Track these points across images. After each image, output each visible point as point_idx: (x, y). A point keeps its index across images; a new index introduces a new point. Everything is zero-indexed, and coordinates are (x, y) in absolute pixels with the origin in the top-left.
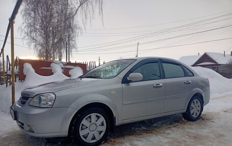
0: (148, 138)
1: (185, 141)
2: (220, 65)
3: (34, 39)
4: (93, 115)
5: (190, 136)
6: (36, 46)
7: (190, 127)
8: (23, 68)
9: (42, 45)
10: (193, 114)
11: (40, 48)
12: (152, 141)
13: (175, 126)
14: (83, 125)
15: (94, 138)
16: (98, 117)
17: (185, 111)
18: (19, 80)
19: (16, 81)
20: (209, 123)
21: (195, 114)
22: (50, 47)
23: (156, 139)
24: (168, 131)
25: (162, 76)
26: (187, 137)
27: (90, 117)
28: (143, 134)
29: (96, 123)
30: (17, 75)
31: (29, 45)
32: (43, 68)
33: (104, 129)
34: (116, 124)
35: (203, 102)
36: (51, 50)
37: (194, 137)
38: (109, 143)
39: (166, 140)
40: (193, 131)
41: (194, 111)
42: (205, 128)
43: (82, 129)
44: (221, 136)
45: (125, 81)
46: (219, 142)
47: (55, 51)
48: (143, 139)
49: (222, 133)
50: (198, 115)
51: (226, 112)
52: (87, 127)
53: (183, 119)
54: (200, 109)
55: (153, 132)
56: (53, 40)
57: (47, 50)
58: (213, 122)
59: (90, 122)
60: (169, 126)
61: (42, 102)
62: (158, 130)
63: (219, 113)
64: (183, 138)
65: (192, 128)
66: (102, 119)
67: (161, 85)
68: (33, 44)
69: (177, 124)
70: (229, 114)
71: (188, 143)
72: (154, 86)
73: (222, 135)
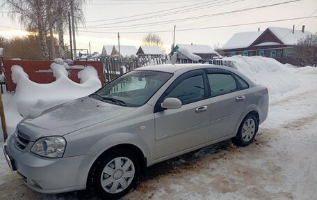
0: (188, 177)
1: (233, 180)
2: (286, 46)
3: (18, 7)
4: (118, 160)
5: (239, 172)
6: (22, 19)
7: (240, 156)
8: (11, 72)
9: (31, 17)
10: (244, 138)
11: (29, 21)
12: (193, 182)
13: (221, 157)
14: (104, 173)
15: (120, 187)
16: (124, 161)
17: (235, 135)
18: (7, 90)
19: (2, 92)
20: (264, 148)
21: (247, 137)
22: (44, 20)
23: (198, 178)
24: (213, 165)
25: (208, 95)
26: (236, 173)
27: (114, 163)
28: (181, 170)
29: (123, 168)
30: (4, 83)
31: (12, 17)
32: (40, 71)
33: (132, 174)
34: (148, 166)
35: (258, 121)
36: (46, 24)
37: (244, 173)
38: (139, 190)
39: (209, 180)
40: (243, 163)
41: (247, 134)
42: (258, 158)
43: (104, 178)
44: (276, 170)
45: (158, 108)
46: (274, 179)
47: (52, 25)
48: (181, 180)
49: (278, 165)
50: (251, 138)
51: (286, 127)
52: (110, 176)
53: (232, 145)
54: (254, 130)
55: (195, 166)
56: (48, 9)
57: (39, 25)
58: (269, 146)
59: (114, 168)
60: (214, 156)
61: (49, 149)
62: (200, 164)
63: (277, 131)
64: (231, 176)
65: (241, 158)
66: (129, 162)
67: (206, 107)
68: (18, 15)
69: (224, 152)
70: (290, 131)
71: (236, 183)
72: (196, 111)
73: (278, 169)
